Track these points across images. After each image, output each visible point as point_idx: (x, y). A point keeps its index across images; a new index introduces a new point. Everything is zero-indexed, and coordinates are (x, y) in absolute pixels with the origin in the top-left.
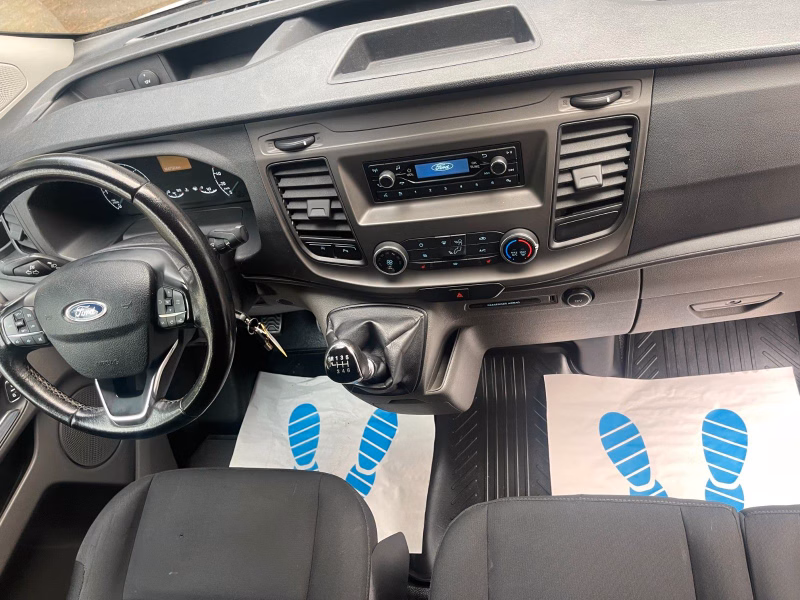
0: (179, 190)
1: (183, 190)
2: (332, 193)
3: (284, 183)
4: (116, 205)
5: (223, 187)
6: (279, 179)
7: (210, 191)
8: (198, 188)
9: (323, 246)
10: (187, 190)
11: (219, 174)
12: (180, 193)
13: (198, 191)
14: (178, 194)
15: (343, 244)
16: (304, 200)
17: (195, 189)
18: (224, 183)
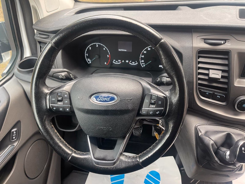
0: (119, 61)
1: (121, 61)
2: (226, 68)
3: (201, 60)
4: (89, 62)
5: (142, 62)
6: (199, 57)
7: (133, 64)
8: (129, 61)
9: (208, 92)
10: (123, 61)
11: (143, 56)
12: (120, 62)
13: (128, 63)
14: (118, 62)
15: (219, 94)
16: (208, 69)
17: (127, 61)
18: (143, 61)
